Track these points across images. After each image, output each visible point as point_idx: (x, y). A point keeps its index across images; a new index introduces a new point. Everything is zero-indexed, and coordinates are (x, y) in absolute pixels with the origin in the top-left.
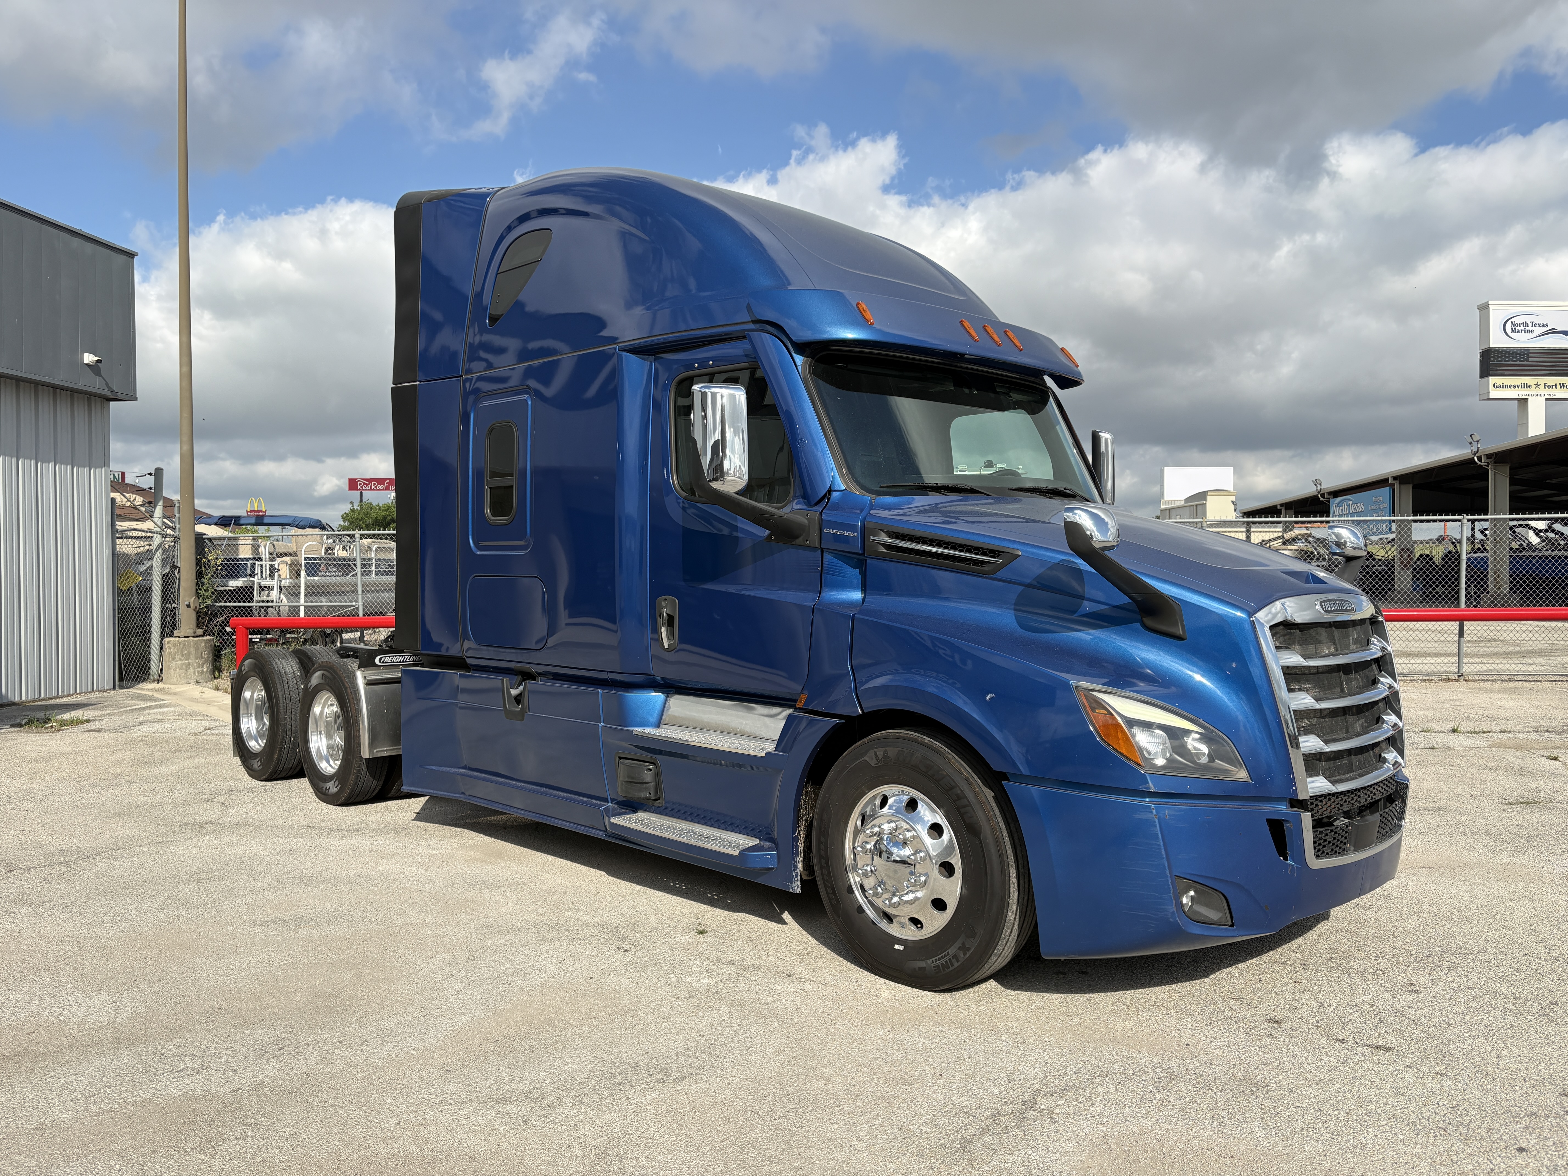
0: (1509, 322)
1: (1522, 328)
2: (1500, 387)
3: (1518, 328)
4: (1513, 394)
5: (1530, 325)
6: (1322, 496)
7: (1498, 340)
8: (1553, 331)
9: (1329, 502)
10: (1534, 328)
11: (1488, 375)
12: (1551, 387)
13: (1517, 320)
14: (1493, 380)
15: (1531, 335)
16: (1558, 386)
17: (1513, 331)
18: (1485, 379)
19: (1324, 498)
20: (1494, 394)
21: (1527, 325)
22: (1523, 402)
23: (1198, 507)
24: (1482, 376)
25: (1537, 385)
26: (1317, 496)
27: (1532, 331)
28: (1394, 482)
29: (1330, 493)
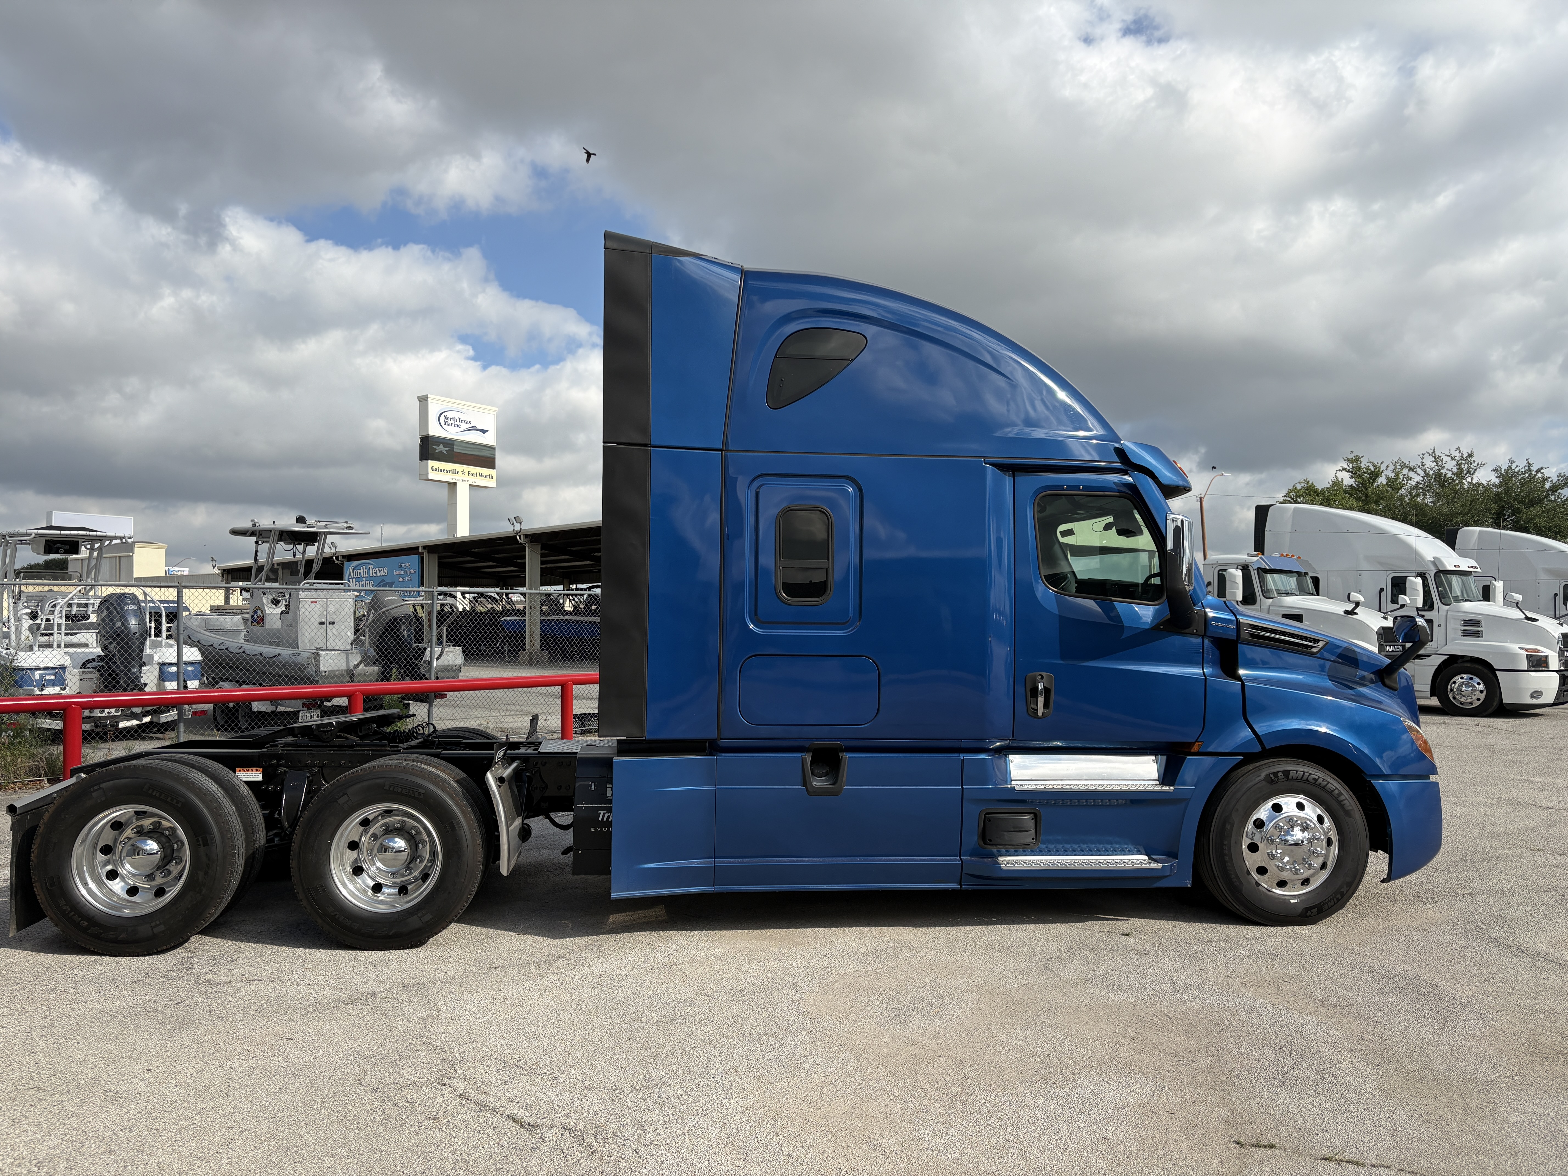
0: (443, 416)
1: (452, 422)
2: (436, 470)
3: (449, 421)
4: (446, 477)
5: (458, 420)
6: (337, 558)
7: (435, 430)
8: (474, 428)
9: (343, 564)
10: (460, 424)
11: (427, 459)
12: (473, 475)
13: (449, 415)
14: (431, 463)
15: (458, 429)
16: (478, 475)
17: (446, 423)
18: (424, 462)
19: (338, 560)
20: (432, 475)
21: (456, 420)
22: (452, 486)
23: (122, 559)
24: (421, 459)
25: (463, 473)
26: (332, 558)
27: (459, 426)
28: (423, 551)
29: (344, 557)
